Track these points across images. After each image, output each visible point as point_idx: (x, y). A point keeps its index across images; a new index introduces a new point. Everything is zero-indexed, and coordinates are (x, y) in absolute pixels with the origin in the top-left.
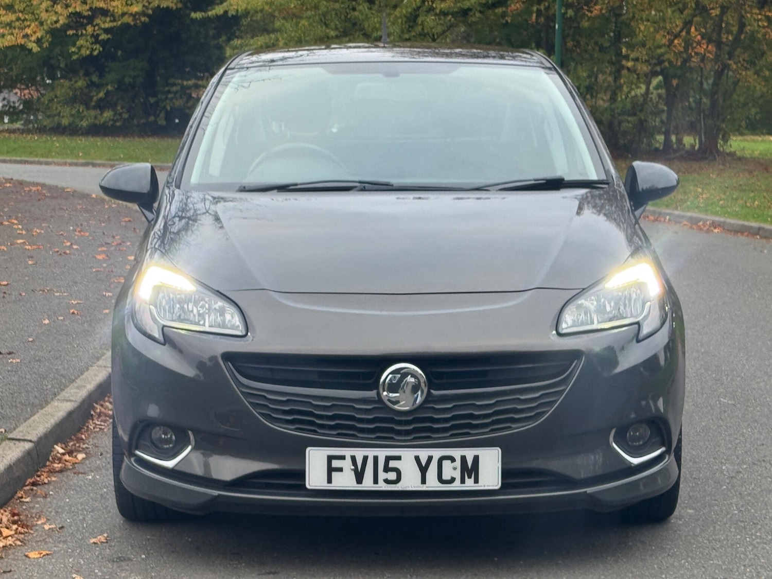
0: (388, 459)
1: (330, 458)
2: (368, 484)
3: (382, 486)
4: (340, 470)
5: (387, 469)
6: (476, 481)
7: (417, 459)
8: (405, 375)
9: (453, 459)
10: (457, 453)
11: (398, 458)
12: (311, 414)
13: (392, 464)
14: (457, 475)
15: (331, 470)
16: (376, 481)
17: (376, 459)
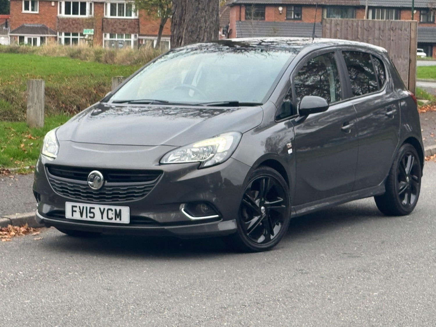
0: (91, 208)
1: (73, 207)
2: (84, 218)
3: (89, 219)
4: (76, 211)
5: (90, 212)
6: (120, 220)
7: (100, 209)
8: (95, 176)
9: (112, 210)
10: (113, 208)
11: (94, 208)
12: (67, 189)
13: (92, 210)
14: (114, 216)
15: (73, 211)
16: (87, 217)
17: (87, 208)
